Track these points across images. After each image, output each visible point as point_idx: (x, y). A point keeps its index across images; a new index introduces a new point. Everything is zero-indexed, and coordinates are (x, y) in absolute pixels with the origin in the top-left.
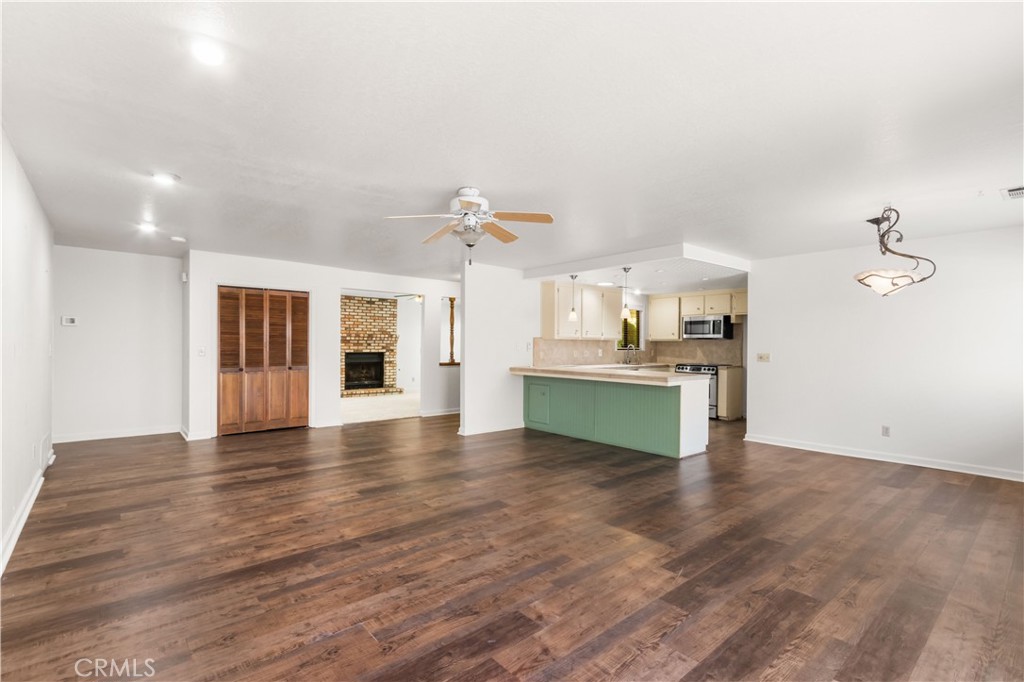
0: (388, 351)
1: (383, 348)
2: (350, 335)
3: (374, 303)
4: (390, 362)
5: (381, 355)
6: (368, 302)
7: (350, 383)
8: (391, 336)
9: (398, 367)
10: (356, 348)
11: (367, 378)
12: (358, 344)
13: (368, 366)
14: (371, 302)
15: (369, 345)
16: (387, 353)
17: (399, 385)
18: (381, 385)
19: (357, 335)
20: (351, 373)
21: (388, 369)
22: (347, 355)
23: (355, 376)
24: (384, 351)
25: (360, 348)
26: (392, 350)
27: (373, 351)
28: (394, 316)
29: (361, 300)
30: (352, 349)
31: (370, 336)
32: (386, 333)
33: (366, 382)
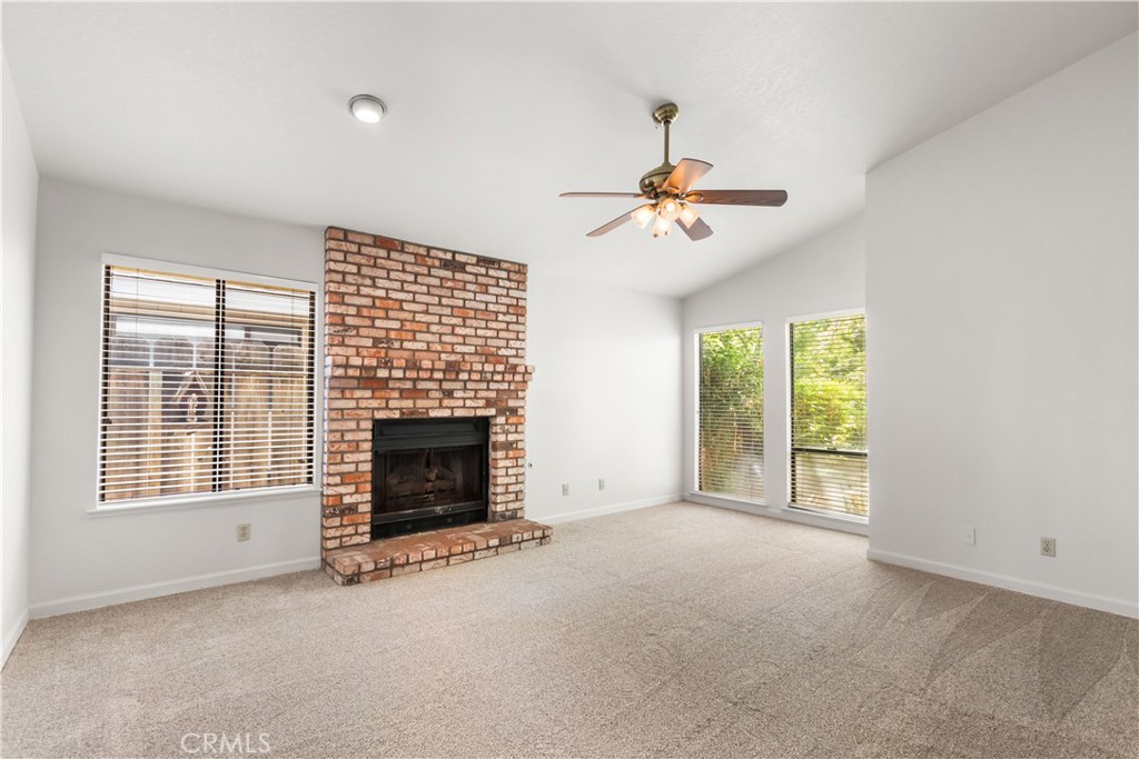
0: (500, 412)
1: (489, 403)
2: (388, 365)
3: (462, 267)
4: (508, 446)
5: (483, 424)
6: (446, 264)
7: (389, 516)
8: (513, 369)
9: (528, 459)
10: (408, 404)
11: (443, 495)
12: (415, 393)
13: (445, 456)
14: (454, 265)
15: (449, 394)
16: (501, 420)
17: (534, 512)
18: (481, 515)
19: (413, 365)
20: (393, 481)
21: (500, 463)
22: (380, 427)
23: (407, 489)
24: (492, 412)
25: (421, 403)
26: (514, 411)
27: (459, 413)
28: (519, 310)
29: (424, 255)
30: (397, 407)
31: (453, 368)
32: (498, 359)
33: (439, 509)
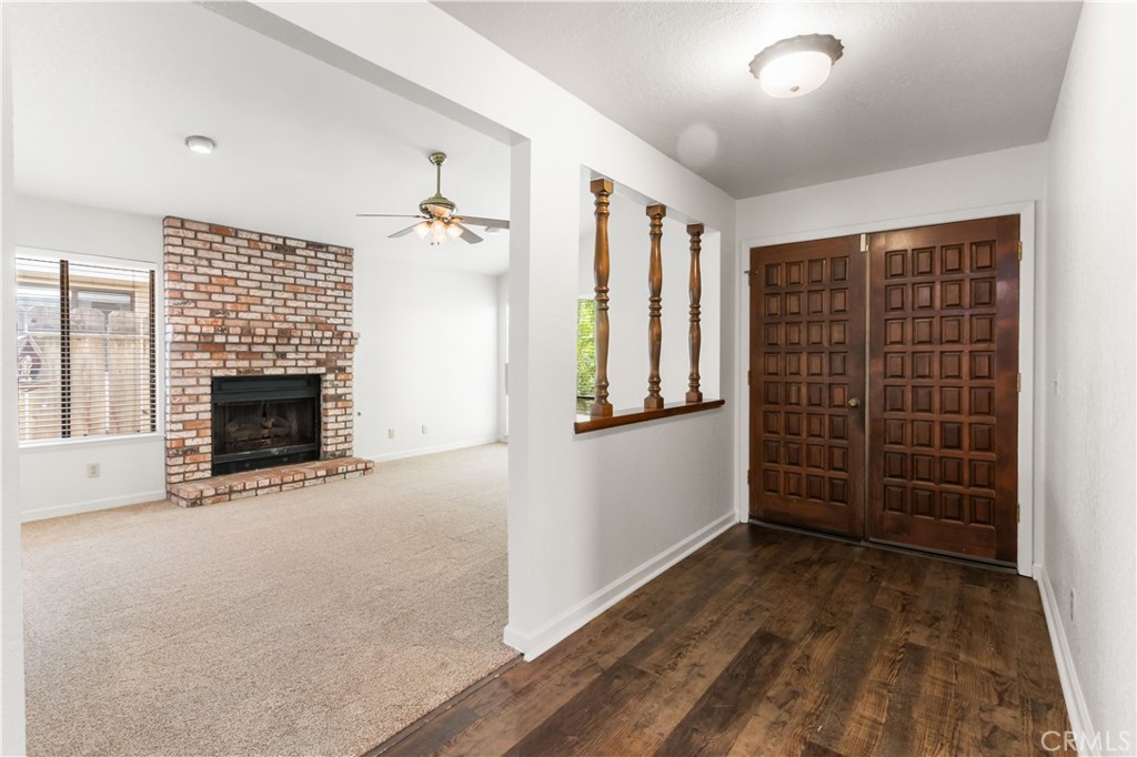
0: (330, 370)
1: (319, 363)
2: (224, 331)
3: (293, 251)
4: (337, 398)
5: (315, 381)
6: (277, 248)
7: (229, 457)
8: (340, 335)
9: (356, 409)
10: (245, 364)
11: (277, 439)
12: (250, 355)
13: (281, 408)
14: (284, 248)
15: (283, 356)
16: (330, 377)
17: (360, 450)
18: (314, 455)
19: (247, 331)
20: (232, 428)
21: (331, 416)
22: (218, 384)
23: (245, 435)
24: (322, 370)
25: (255, 364)
26: (342, 370)
27: (291, 371)
28: (346, 287)
29: (257, 240)
30: (233, 367)
31: (284, 335)
32: (328, 327)
33: (275, 451)
